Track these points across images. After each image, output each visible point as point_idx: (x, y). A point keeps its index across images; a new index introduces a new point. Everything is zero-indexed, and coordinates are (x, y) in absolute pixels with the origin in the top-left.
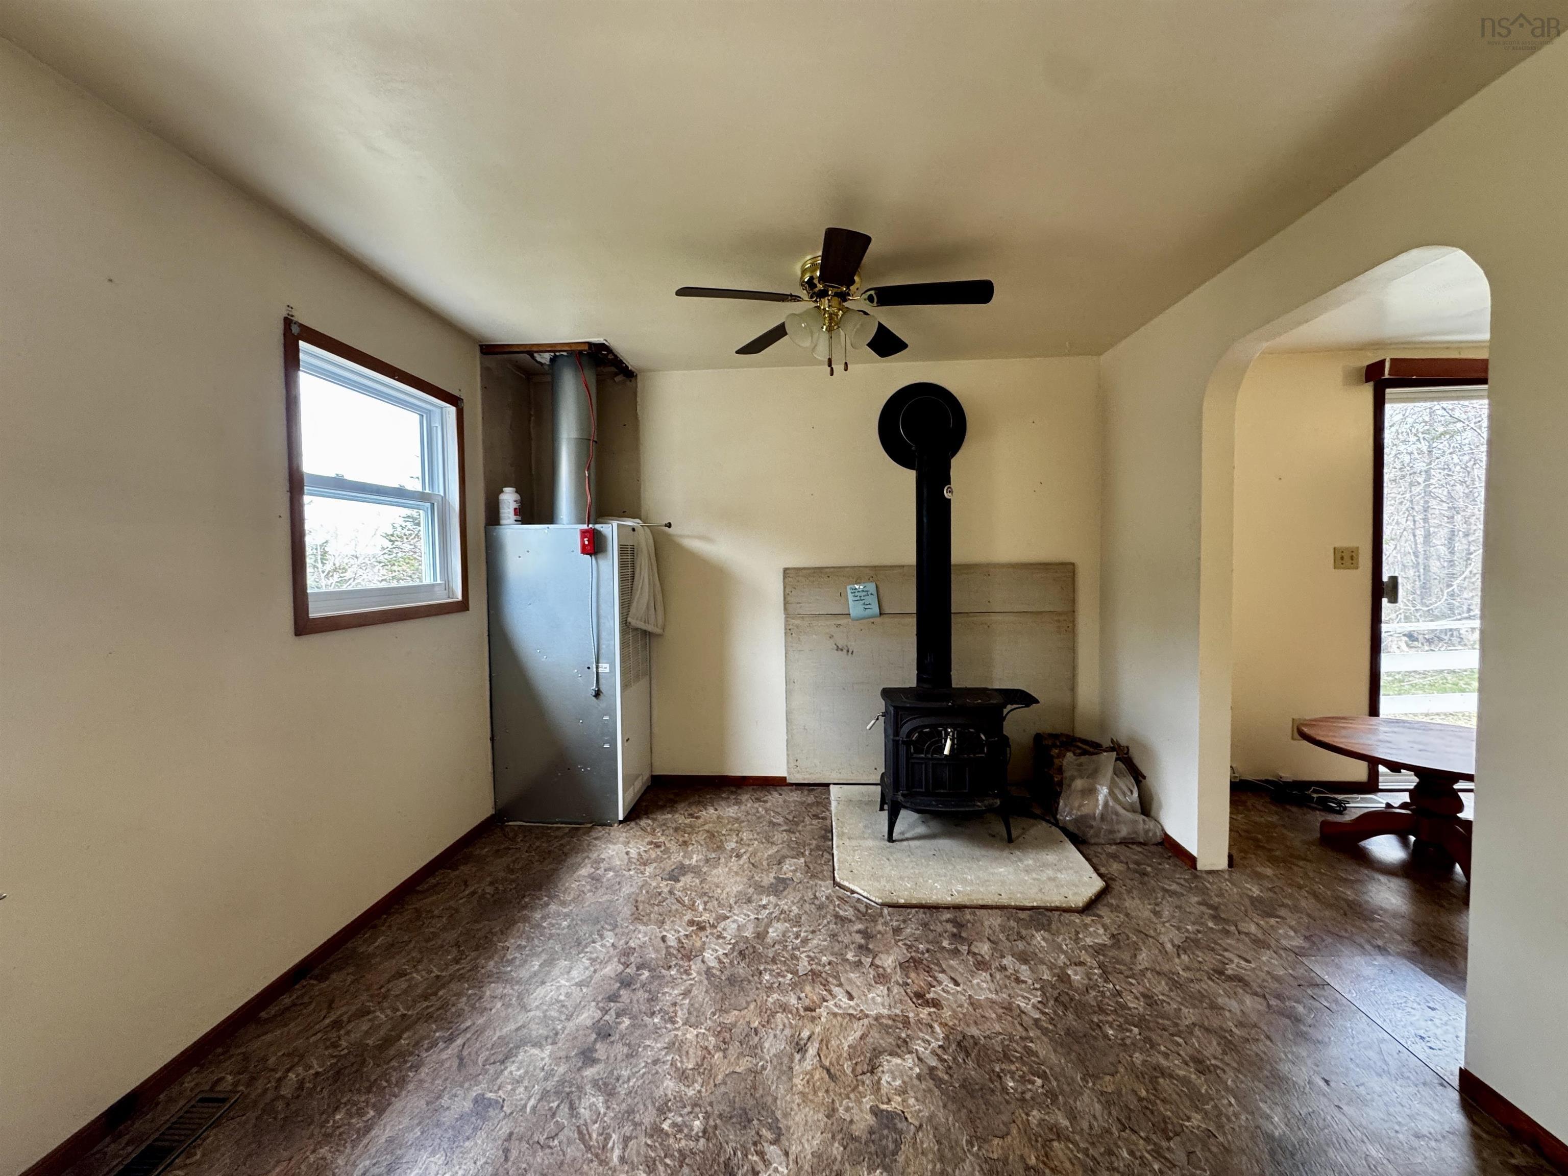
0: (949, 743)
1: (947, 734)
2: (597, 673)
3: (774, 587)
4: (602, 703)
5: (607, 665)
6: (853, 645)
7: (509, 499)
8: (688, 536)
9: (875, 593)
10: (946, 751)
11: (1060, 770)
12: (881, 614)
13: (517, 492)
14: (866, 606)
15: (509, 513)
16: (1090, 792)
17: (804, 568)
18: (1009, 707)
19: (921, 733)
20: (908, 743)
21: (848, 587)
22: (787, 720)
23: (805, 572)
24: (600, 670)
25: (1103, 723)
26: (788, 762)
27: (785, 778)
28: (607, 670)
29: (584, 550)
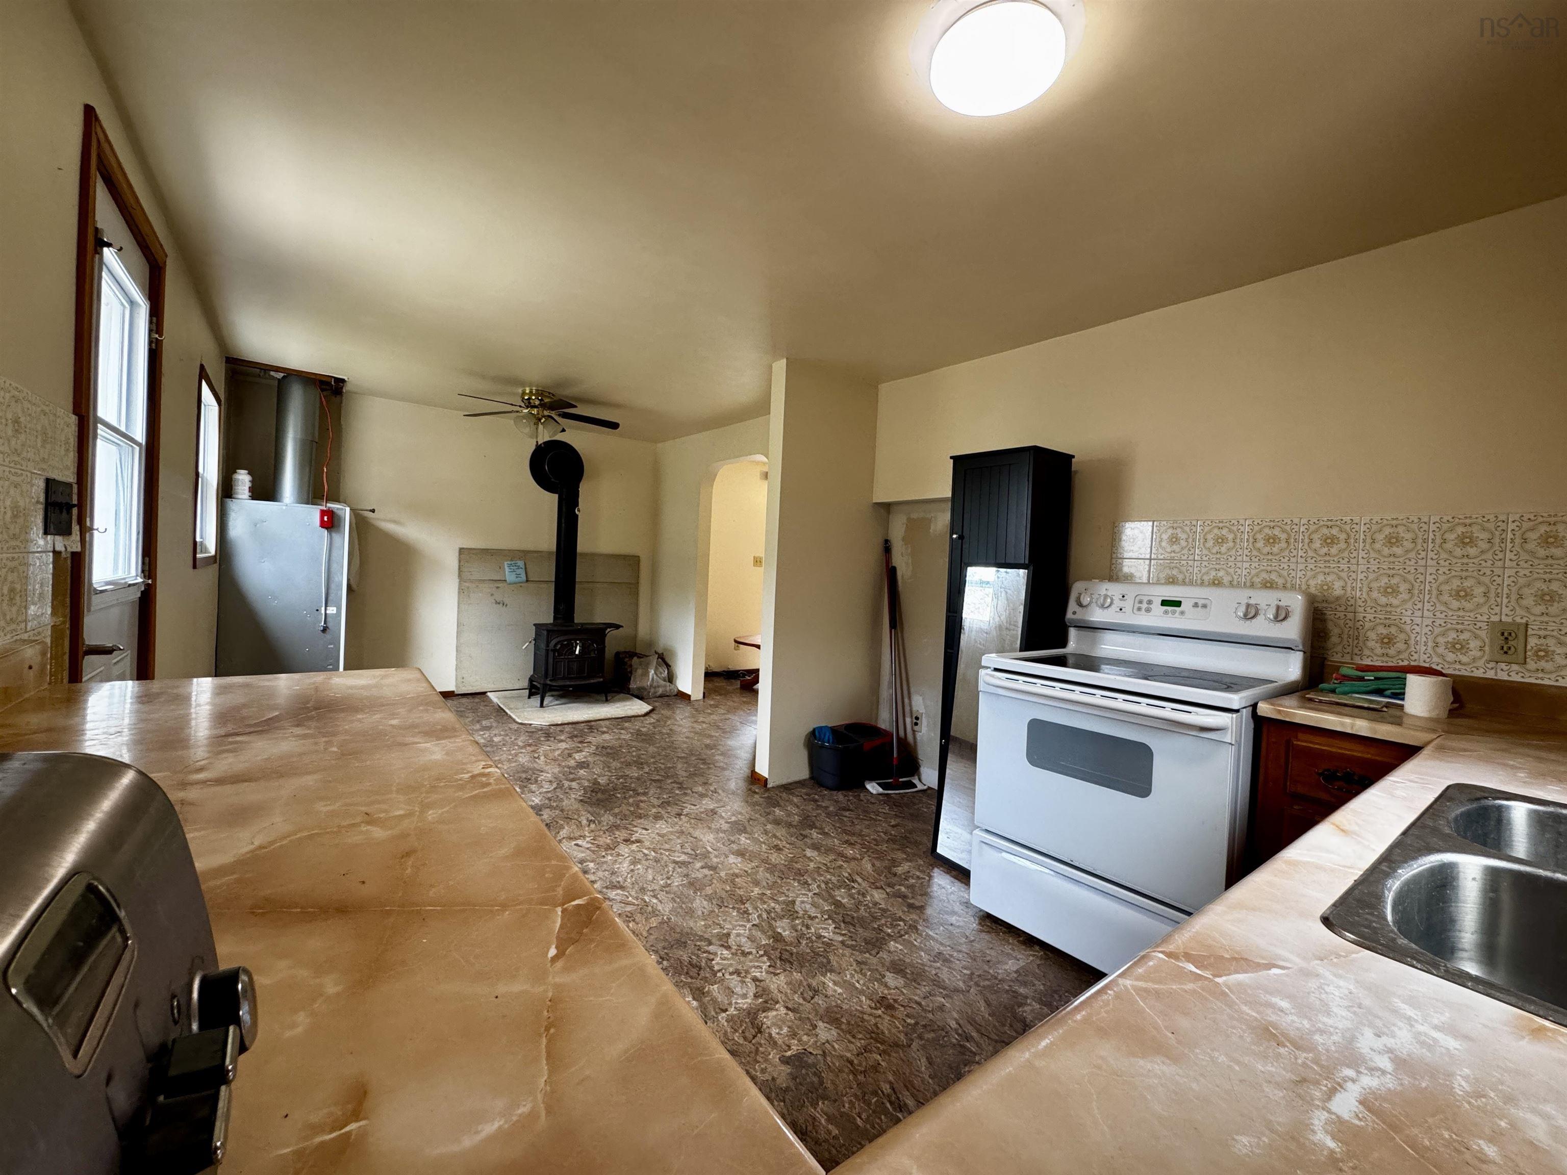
0: (578, 648)
1: (577, 644)
2: (326, 614)
3: (451, 560)
4: (328, 636)
5: (335, 609)
6: (506, 601)
7: (243, 479)
8: (382, 520)
9: (523, 567)
10: (577, 652)
11: (631, 666)
12: (527, 581)
13: (249, 474)
14: (518, 575)
15: (244, 490)
16: (646, 674)
17: (474, 549)
18: (609, 630)
19: (562, 645)
20: (554, 651)
21: (506, 563)
22: (457, 651)
23: (475, 551)
24: (328, 612)
25: (650, 644)
26: (456, 679)
27: (453, 692)
28: (335, 612)
29: (323, 525)
